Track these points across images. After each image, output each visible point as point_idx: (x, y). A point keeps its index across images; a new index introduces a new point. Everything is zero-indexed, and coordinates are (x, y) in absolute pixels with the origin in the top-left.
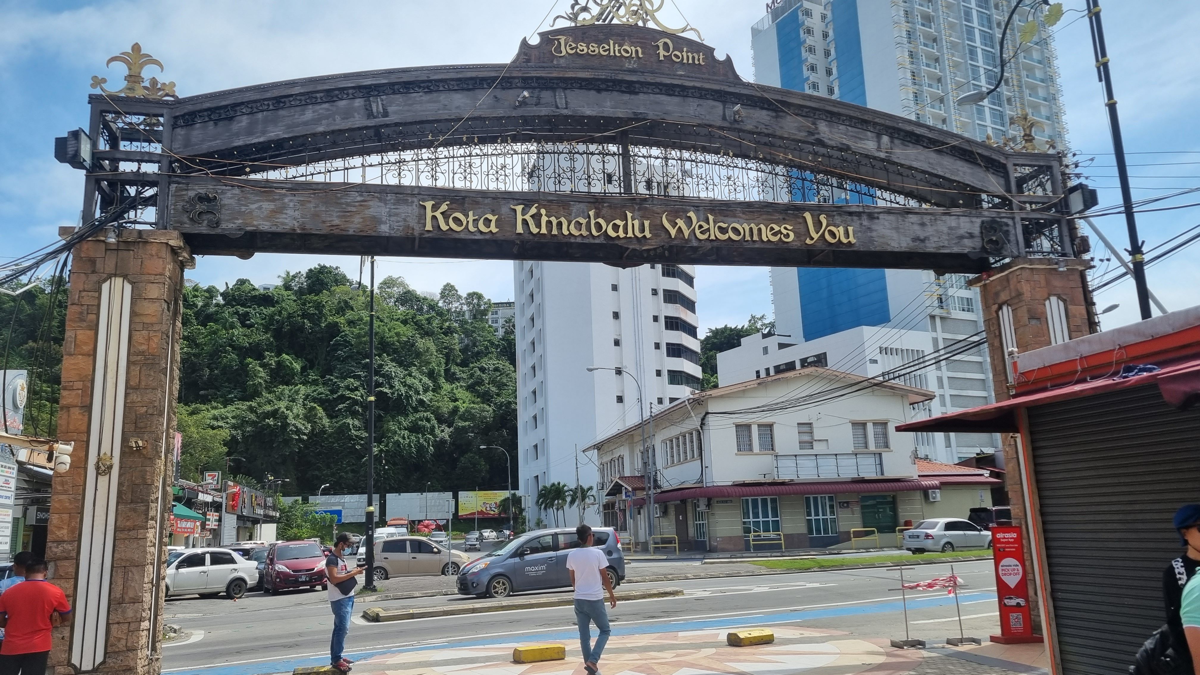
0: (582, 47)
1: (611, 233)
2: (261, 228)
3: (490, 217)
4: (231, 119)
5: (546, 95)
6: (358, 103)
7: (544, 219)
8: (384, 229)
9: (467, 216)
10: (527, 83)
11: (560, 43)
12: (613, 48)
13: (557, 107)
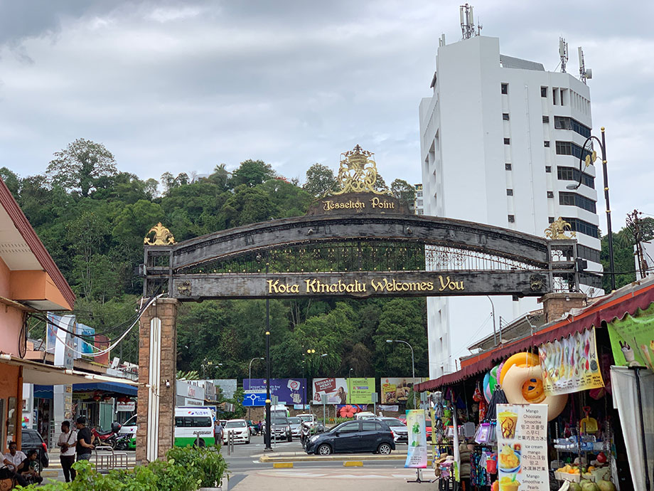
0: (337, 205)
1: (349, 291)
2: (206, 295)
3: (295, 285)
4: (194, 250)
5: (321, 228)
6: (242, 239)
7: (319, 286)
8: (252, 293)
9: (286, 286)
10: (312, 224)
11: (327, 204)
12: (351, 204)
13: (326, 234)
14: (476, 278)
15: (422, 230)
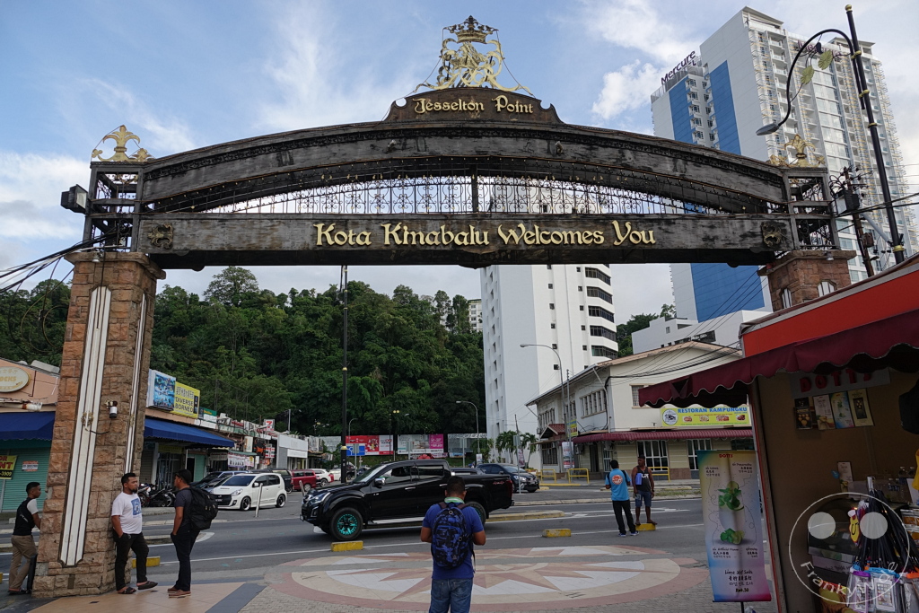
0: (438, 106)
1: (458, 242)
2: (200, 248)
3: (365, 233)
4: (184, 172)
5: (411, 142)
6: (272, 156)
7: (406, 234)
8: (287, 246)
9: (348, 234)
10: (396, 133)
11: (421, 104)
12: (462, 105)
13: (419, 150)
14: (673, 226)
15: (580, 149)
